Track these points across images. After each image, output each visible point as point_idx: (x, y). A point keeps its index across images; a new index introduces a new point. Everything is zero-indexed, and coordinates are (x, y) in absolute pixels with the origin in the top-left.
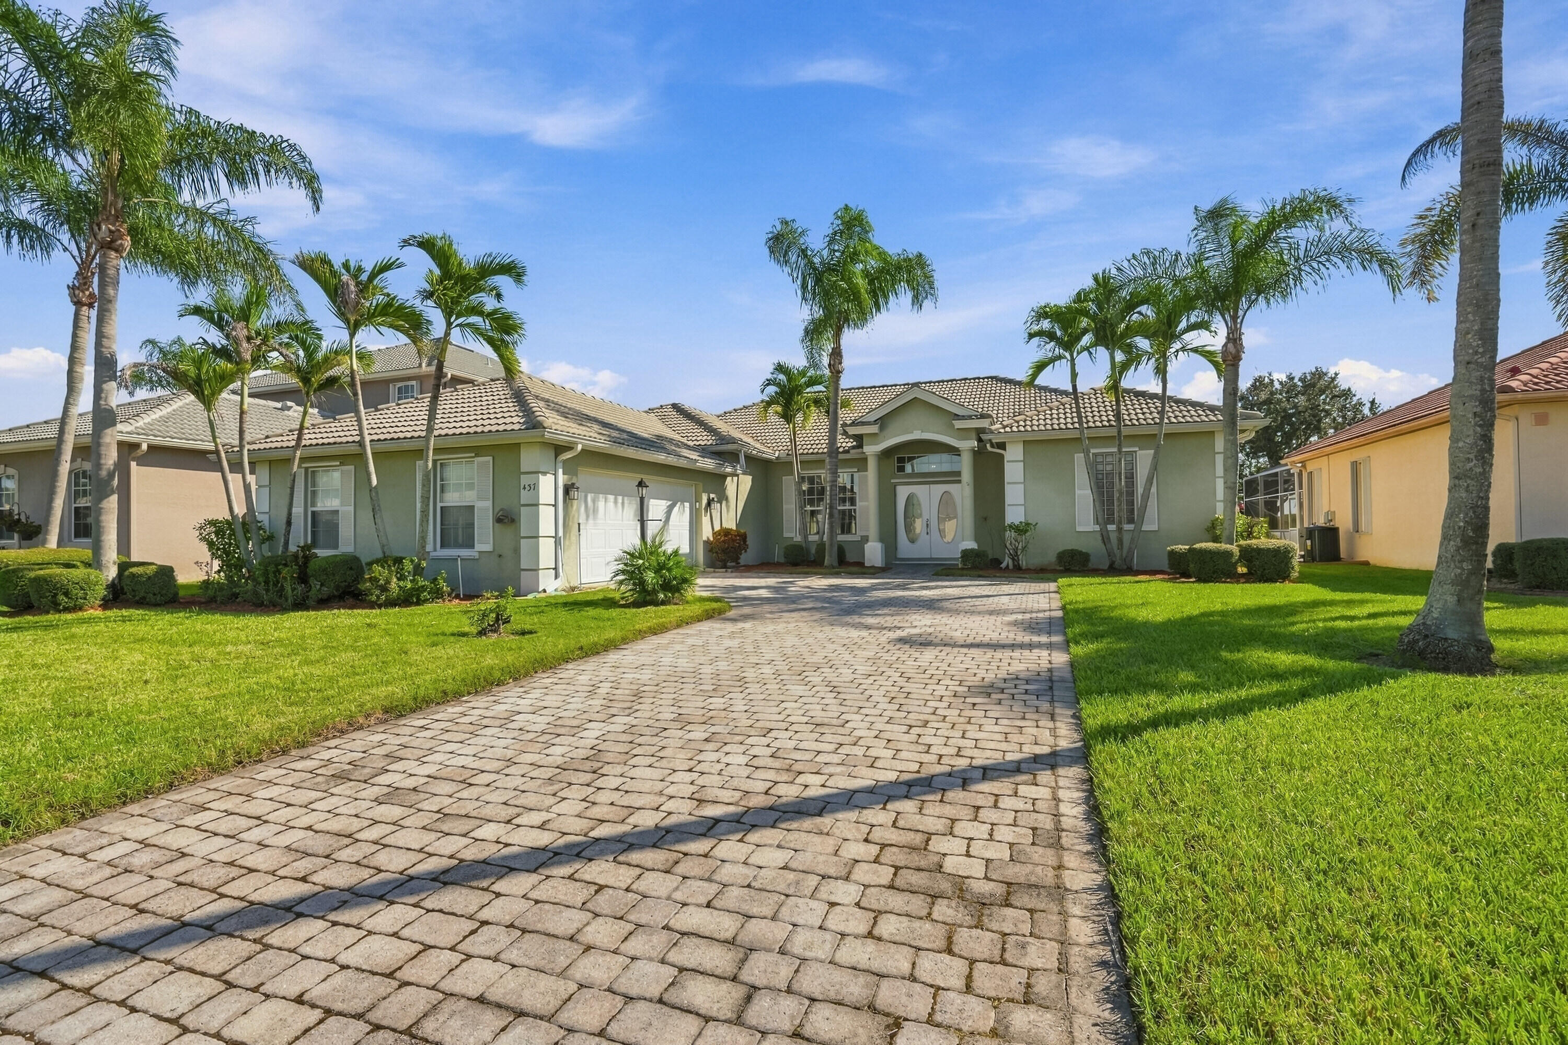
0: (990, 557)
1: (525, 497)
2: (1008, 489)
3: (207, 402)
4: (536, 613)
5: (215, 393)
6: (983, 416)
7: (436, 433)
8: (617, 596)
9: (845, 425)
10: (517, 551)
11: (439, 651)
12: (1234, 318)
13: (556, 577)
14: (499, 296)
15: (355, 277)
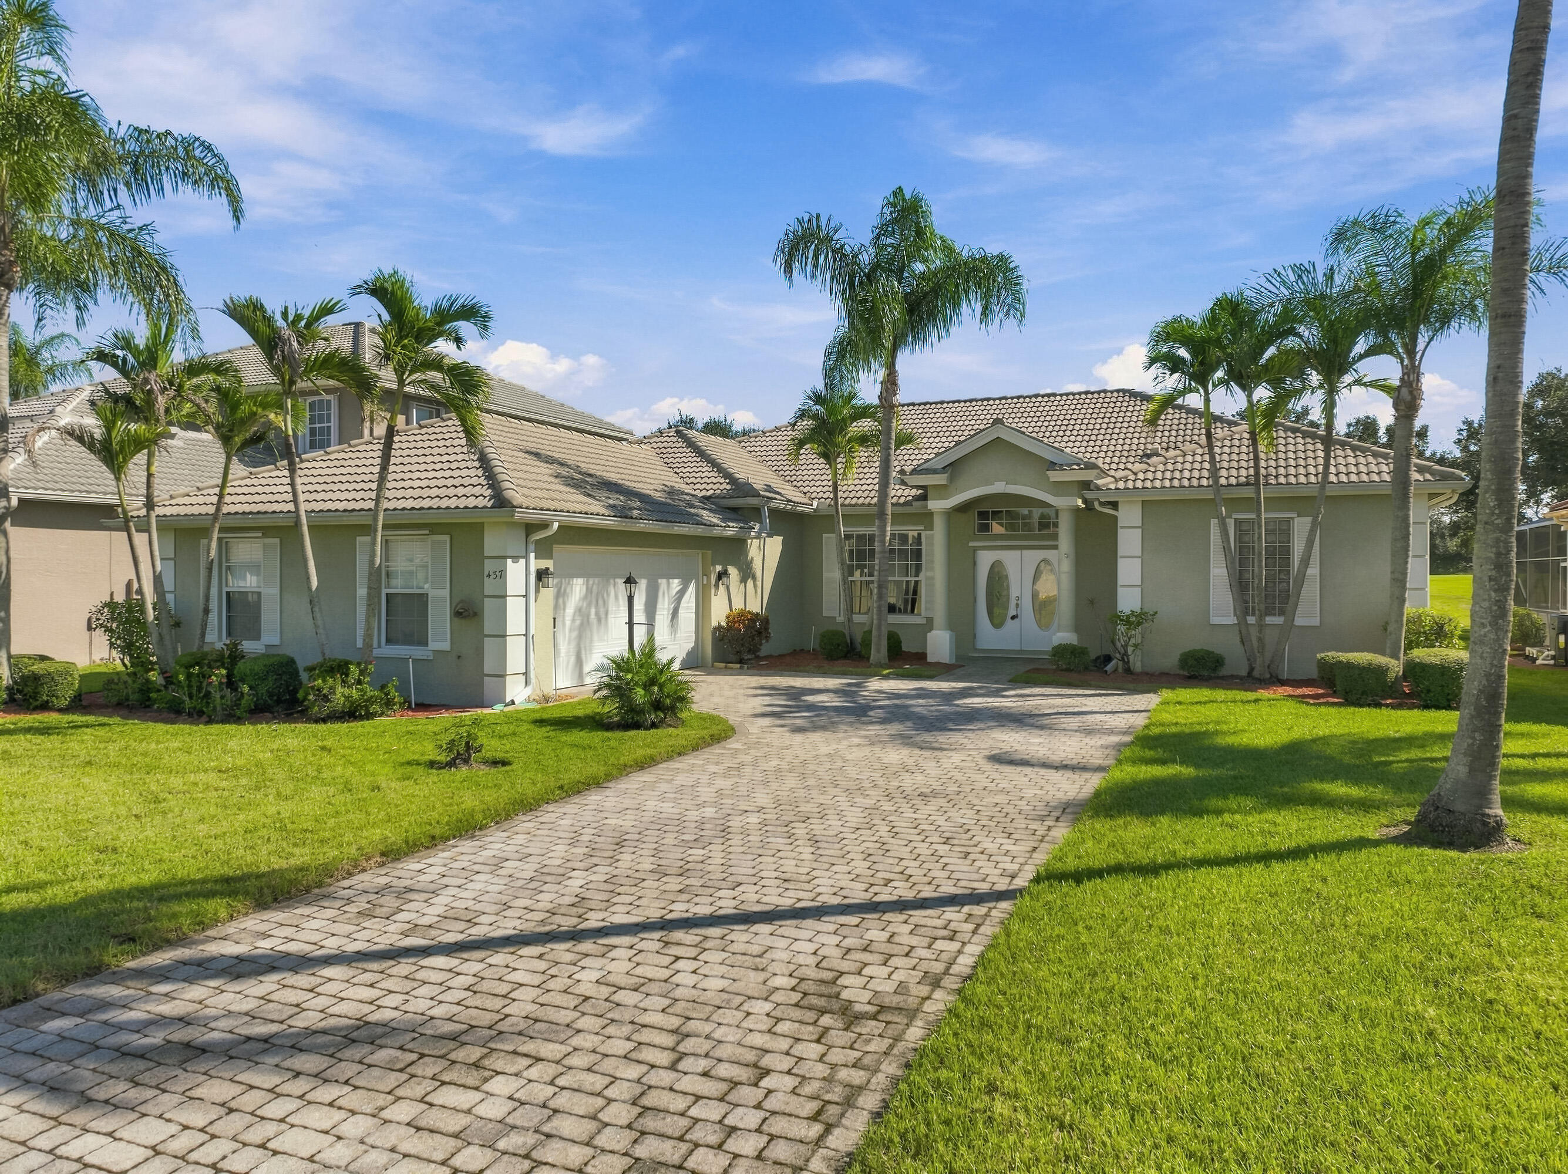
0: (1094, 655)
1: (490, 587)
2: (1121, 563)
3: (114, 464)
4: (506, 734)
5: (125, 457)
6: (1090, 466)
7: (386, 506)
8: (601, 713)
9: (902, 471)
10: (479, 652)
11: (413, 787)
12: (1411, 352)
13: (527, 683)
14: (461, 346)
15: (292, 322)
